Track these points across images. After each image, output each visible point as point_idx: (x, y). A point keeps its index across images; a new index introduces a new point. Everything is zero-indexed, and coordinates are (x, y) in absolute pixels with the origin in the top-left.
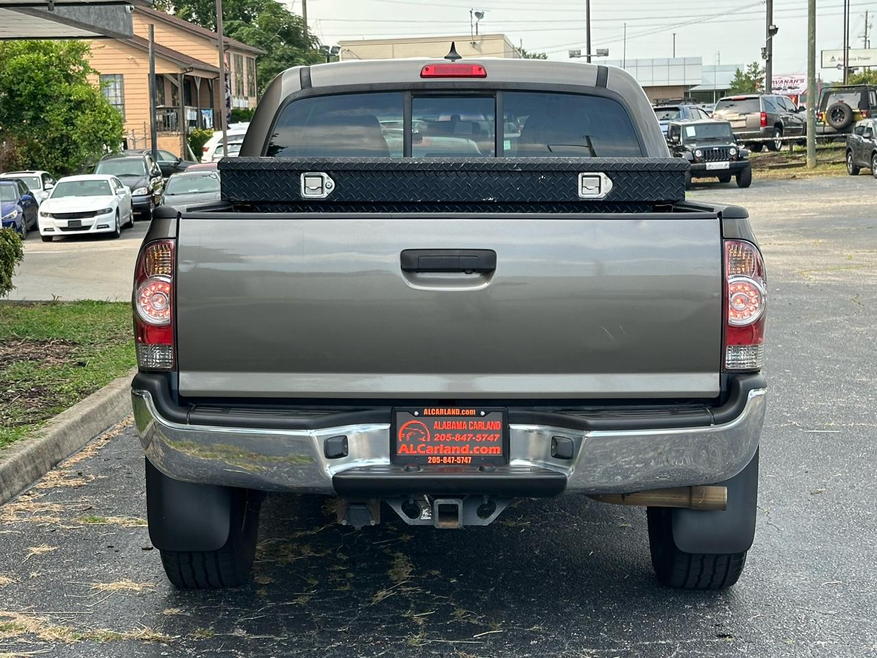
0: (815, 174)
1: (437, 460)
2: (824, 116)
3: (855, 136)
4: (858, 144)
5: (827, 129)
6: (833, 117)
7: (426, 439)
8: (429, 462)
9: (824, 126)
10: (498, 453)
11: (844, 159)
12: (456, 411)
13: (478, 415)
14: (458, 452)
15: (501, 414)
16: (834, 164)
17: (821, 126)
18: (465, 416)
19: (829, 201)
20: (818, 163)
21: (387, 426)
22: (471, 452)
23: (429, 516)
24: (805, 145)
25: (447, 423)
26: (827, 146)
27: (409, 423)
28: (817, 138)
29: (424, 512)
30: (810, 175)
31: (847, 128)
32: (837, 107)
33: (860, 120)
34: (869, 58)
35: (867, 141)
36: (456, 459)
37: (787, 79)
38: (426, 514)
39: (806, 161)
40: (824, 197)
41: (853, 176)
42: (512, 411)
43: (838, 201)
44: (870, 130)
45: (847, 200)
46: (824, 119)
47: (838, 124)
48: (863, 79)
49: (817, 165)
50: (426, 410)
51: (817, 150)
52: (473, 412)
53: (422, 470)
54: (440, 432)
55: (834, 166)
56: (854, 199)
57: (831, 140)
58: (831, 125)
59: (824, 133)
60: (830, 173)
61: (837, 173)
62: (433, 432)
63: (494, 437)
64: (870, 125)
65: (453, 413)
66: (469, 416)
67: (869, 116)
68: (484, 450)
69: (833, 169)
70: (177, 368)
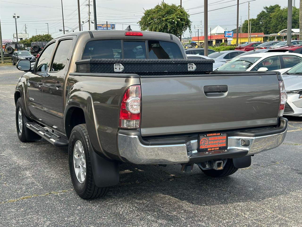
0: (4, 65)
1: (210, 149)
2: (6, 50)
3: (13, 55)
4: (14, 57)
5: (7, 53)
6: (8, 50)
7: (207, 143)
8: (208, 150)
9: (6, 53)
10: (225, 145)
11: (11, 61)
12: (215, 134)
13: (221, 135)
14: (215, 147)
15: (226, 134)
16: (9, 62)
17: (5, 52)
18: (217, 135)
19: (3, 72)
20: (5, 62)
21: (197, 141)
22: (218, 146)
23: (208, 167)
24: (1, 58)
25: (212, 138)
26: (7, 58)
27: (203, 139)
28: (4, 56)
29: (207, 165)
30: (3, 65)
31: (12, 53)
32: (9, 48)
33: (15, 51)
34: (26, 36)
35: (16, 56)
36: (211, 149)
37: (7, 41)
38: (207, 166)
39: (1, 62)
40: (3, 71)
41: (14, 66)
42: (229, 133)
43: (6, 72)
44: (17, 53)
45: (8, 72)
46: (6, 51)
47: (10, 52)
48: (25, 41)
49: (4, 63)
50: (208, 134)
51: (4, 59)
52: (219, 134)
53: (211, 153)
54: (210, 141)
55: (9, 63)
56: (10, 72)
57: (8, 56)
58: (8, 52)
59: (6, 55)
60: (8, 65)
61: (10, 65)
62: (209, 141)
63: (224, 141)
64: (17, 52)
65: (214, 135)
66: (218, 135)
67: (18, 50)
68: (221, 145)
69: (9, 64)
70: (140, 127)
